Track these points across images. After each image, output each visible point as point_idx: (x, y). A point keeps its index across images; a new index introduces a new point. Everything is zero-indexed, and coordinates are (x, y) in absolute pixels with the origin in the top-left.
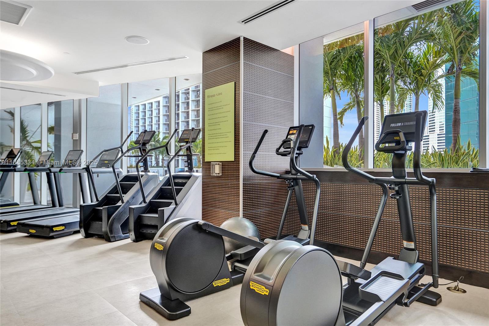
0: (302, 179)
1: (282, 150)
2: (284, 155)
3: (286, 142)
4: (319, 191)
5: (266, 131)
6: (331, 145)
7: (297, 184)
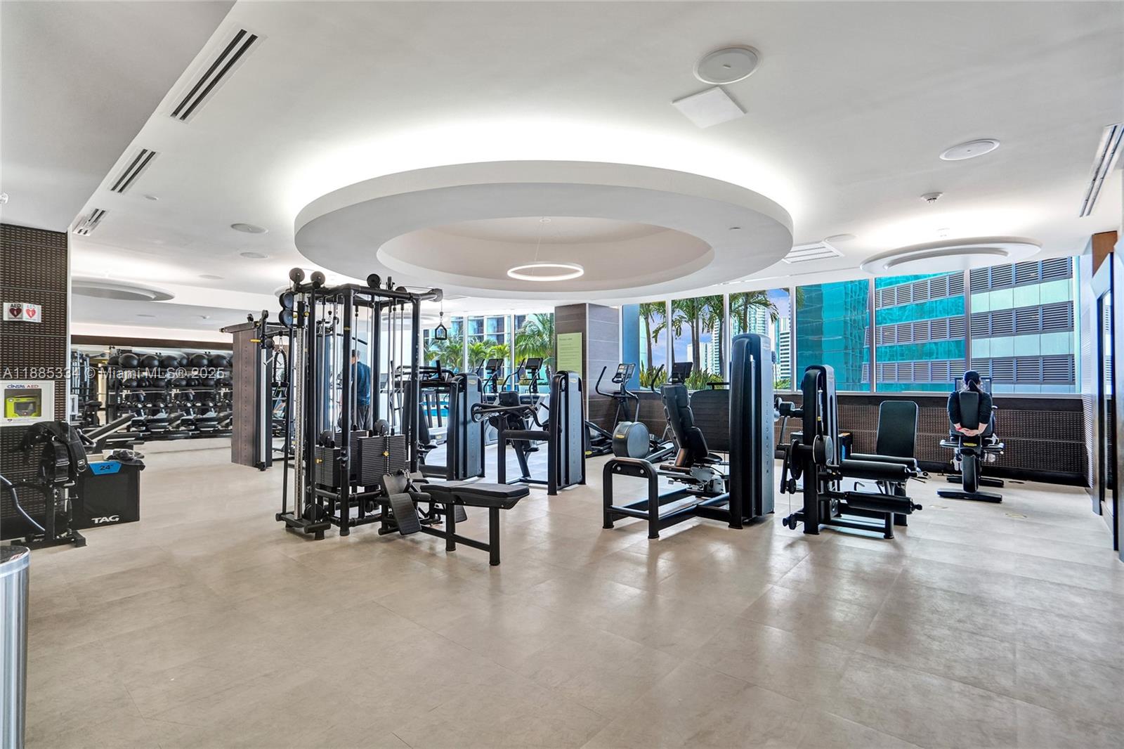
0: (628, 398)
1: (615, 380)
2: (617, 382)
3: (618, 375)
4: (638, 405)
5: (605, 368)
6: (646, 367)
7: (625, 401)
